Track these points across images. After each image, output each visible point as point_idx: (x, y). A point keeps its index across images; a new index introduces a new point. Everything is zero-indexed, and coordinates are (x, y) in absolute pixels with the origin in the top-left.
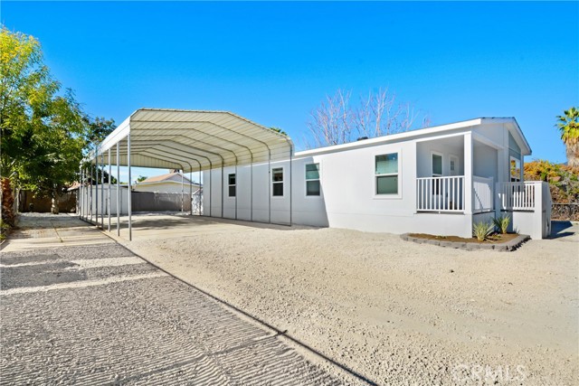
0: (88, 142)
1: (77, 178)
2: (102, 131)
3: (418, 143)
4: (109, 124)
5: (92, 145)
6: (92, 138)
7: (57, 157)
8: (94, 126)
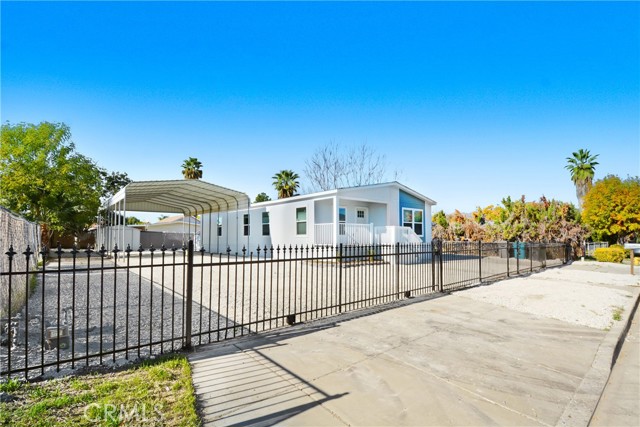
0: (105, 192)
1: (96, 221)
2: (117, 182)
3: (315, 202)
4: (123, 176)
5: (108, 193)
6: (109, 188)
7: (79, 208)
8: (110, 179)
